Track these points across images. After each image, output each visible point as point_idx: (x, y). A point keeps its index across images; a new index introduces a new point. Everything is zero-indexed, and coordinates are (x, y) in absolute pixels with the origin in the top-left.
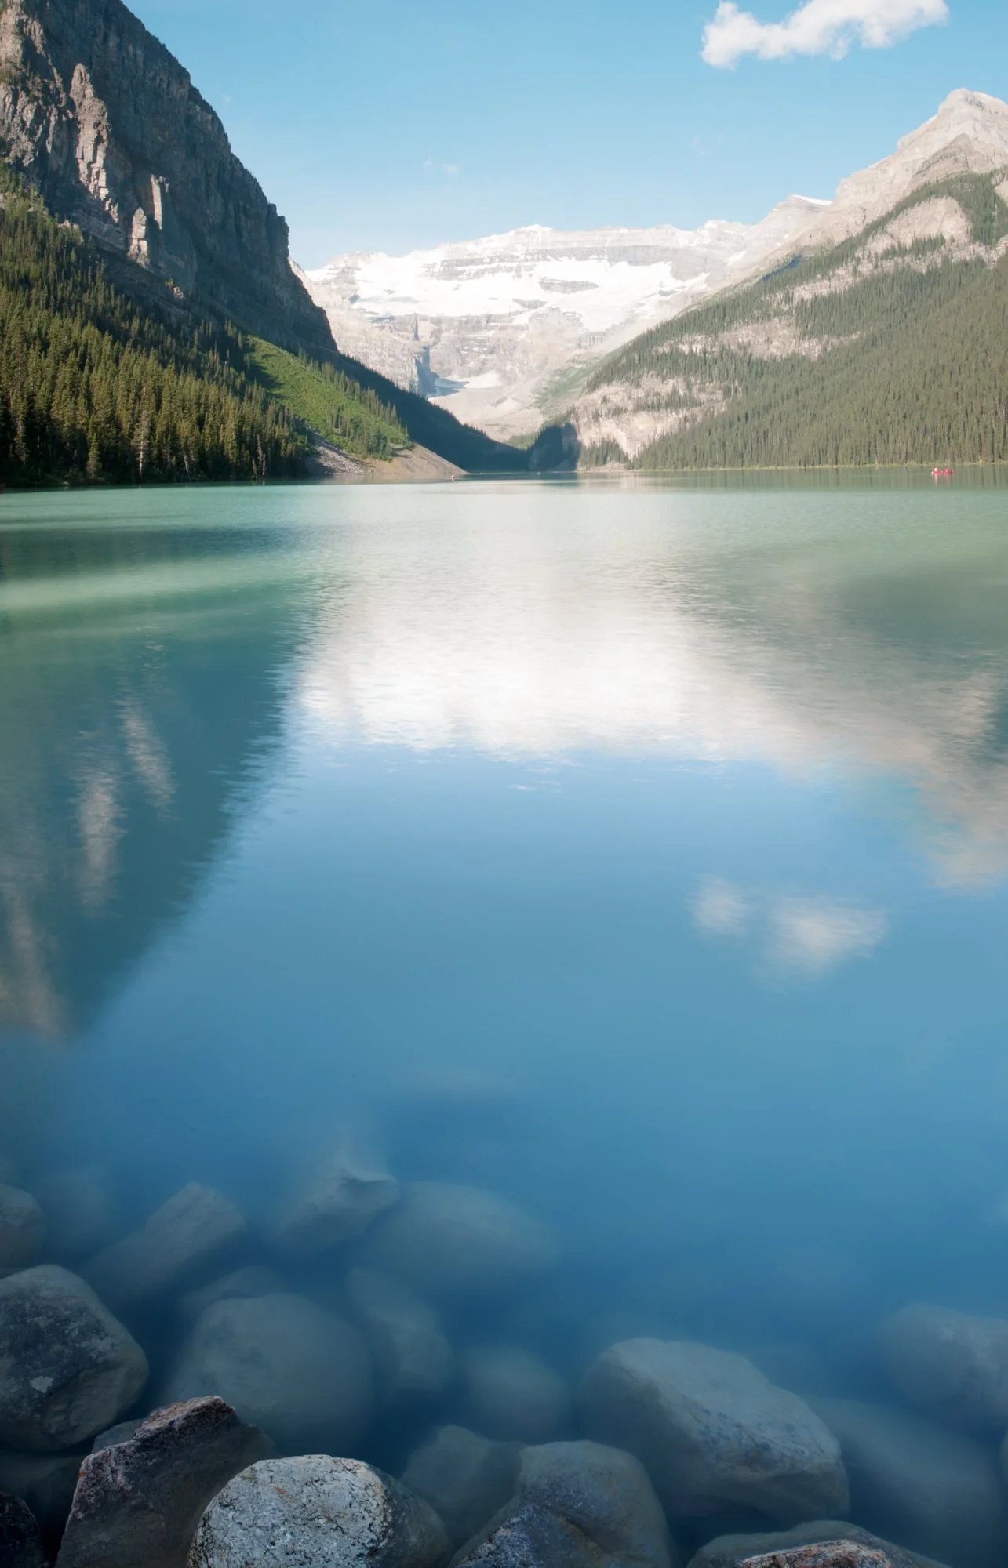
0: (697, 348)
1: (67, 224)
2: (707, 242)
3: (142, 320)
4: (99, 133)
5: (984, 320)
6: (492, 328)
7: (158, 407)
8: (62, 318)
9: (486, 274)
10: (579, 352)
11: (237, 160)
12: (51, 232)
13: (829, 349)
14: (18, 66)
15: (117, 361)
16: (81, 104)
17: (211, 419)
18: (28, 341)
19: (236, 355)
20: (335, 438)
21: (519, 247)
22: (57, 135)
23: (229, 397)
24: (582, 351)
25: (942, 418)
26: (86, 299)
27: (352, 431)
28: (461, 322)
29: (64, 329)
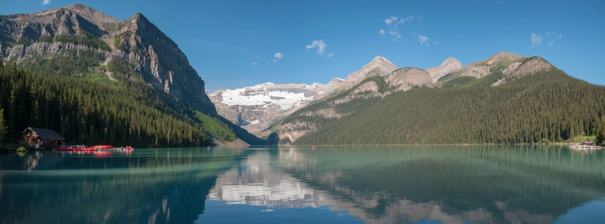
0: (310, 115)
1: (149, 84)
2: (313, 88)
3: (168, 107)
4: (156, 62)
5: (380, 111)
6: (257, 109)
7: (172, 128)
8: (149, 107)
9: (256, 95)
10: (280, 115)
11: (191, 66)
12: (145, 86)
13: (343, 116)
14: (135, 47)
15: (162, 117)
16: (151, 55)
17: (185, 131)
18: (141, 113)
19: (191, 115)
20: (217, 136)
21: (265, 88)
22: (146, 62)
23: (190, 126)
24: (281, 115)
25: (369, 134)
26: (154, 102)
27: (221, 135)
28: (249, 107)
29: (149, 110)
